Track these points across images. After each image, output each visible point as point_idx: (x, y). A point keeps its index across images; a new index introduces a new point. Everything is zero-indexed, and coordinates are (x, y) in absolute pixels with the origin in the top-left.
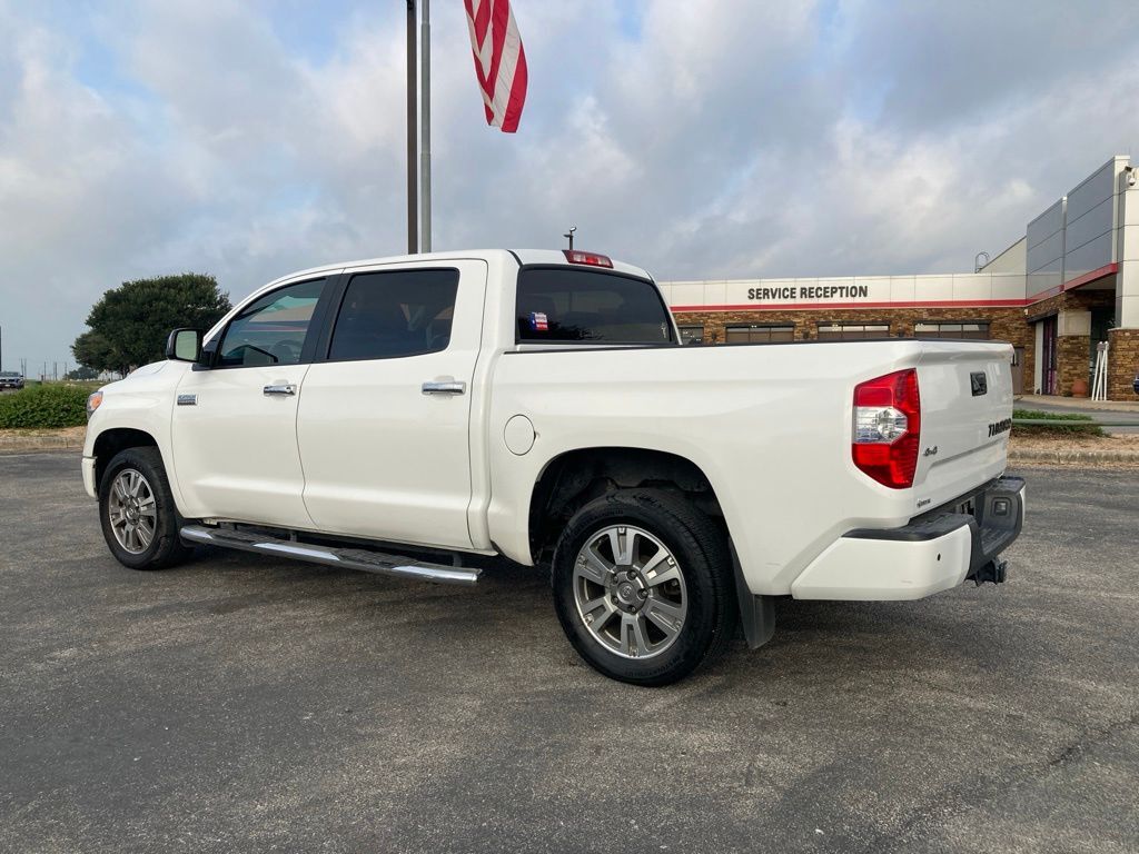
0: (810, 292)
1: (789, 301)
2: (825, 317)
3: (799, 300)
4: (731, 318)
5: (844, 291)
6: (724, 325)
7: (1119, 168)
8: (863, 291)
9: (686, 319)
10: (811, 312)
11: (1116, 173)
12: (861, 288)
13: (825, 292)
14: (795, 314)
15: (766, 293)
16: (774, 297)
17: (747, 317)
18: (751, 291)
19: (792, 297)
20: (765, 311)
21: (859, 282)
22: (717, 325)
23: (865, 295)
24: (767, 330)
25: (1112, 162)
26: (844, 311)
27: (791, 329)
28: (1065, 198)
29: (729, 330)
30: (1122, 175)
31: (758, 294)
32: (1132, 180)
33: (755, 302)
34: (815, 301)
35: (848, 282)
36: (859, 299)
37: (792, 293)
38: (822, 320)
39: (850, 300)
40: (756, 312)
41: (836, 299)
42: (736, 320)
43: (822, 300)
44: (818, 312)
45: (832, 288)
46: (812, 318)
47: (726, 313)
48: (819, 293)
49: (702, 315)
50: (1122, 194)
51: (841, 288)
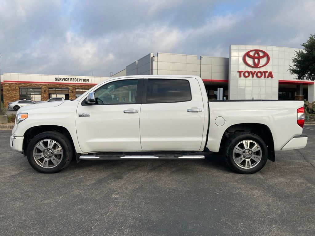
0: (73, 80)
1: (67, 82)
2: (77, 87)
3: (70, 82)
4: (50, 86)
5: (83, 80)
6: (48, 88)
7: (152, 56)
8: (88, 80)
9: (36, 86)
10: (74, 85)
11: (151, 57)
12: (87, 79)
13: (77, 80)
14: (69, 86)
15: (60, 79)
16: (63, 80)
17: (55, 86)
18: (56, 78)
19: (68, 81)
20: (60, 84)
21: (87, 78)
22: (46, 88)
23: (88, 81)
24: (61, 90)
25: (150, 54)
26: (83, 85)
27: (68, 90)
28: (137, 61)
29: (49, 89)
30: (152, 58)
31: (58, 79)
32: (155, 59)
33: (57, 81)
34: (74, 82)
35: (84, 77)
36: (87, 82)
37: (68, 80)
38: (77, 88)
39: (84, 82)
40: (58, 85)
41: (80, 82)
42: (52, 87)
43: (77, 82)
44: (76, 85)
45: (79, 79)
46: (74, 87)
47: (48, 84)
48: (76, 80)
49: (41, 84)
50: (152, 62)
51: (82, 79)
